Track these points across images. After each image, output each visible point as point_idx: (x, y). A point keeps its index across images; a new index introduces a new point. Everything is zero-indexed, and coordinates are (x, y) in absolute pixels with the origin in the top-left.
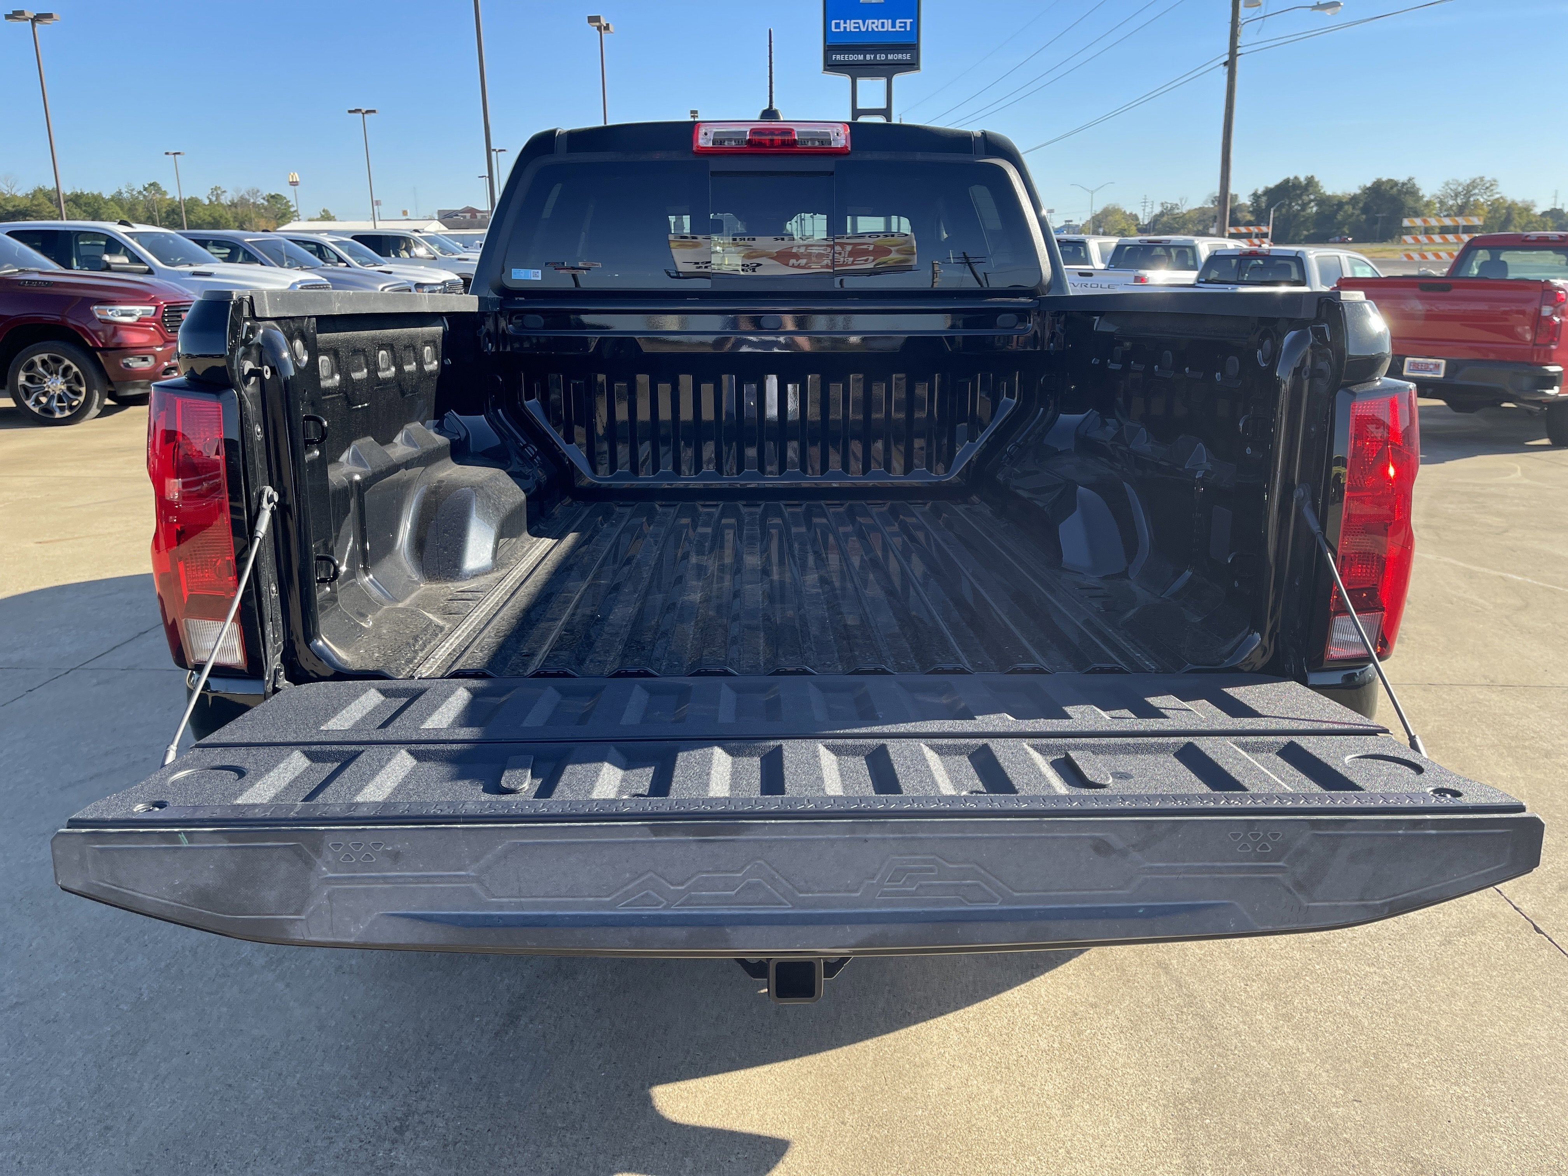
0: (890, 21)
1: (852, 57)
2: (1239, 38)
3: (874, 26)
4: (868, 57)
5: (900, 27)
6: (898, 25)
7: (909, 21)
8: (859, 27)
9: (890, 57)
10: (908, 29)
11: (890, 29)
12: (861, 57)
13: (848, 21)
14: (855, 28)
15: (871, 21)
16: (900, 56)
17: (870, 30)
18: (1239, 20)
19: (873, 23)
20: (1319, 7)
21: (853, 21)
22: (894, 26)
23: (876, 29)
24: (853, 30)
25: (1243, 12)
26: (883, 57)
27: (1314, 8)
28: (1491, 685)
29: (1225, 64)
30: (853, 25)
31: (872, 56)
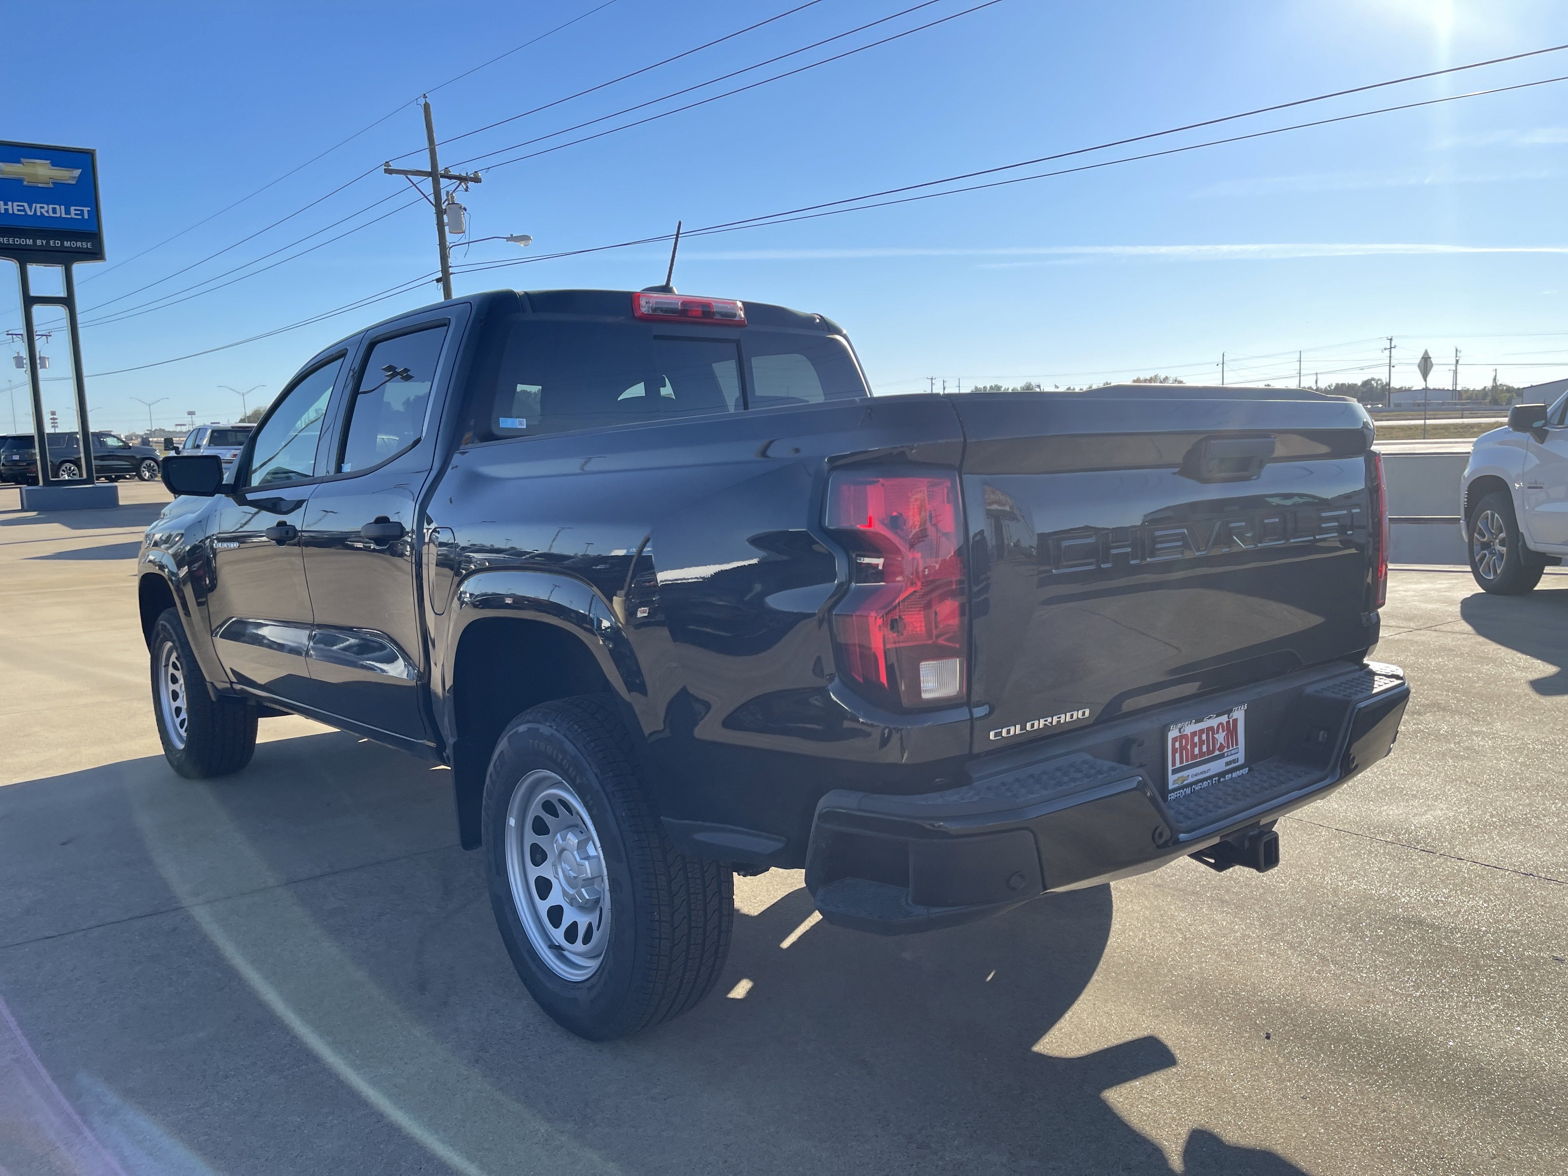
0: (63, 207)
1: (18, 241)
2: (450, 260)
3: (43, 210)
4: (39, 242)
5: (76, 214)
6: (73, 212)
7: (86, 209)
8: (24, 210)
9: (67, 244)
10: (86, 217)
11: (64, 215)
12: (30, 242)
13: (10, 203)
14: (19, 210)
15: (38, 206)
16: (79, 244)
17: (39, 214)
18: (448, 244)
19: (43, 208)
20: (512, 238)
21: (15, 204)
22: (68, 212)
23: (46, 214)
24: (16, 212)
25: (450, 238)
26: (58, 243)
27: (508, 239)
29: (438, 280)
30: (16, 208)
31: (44, 242)
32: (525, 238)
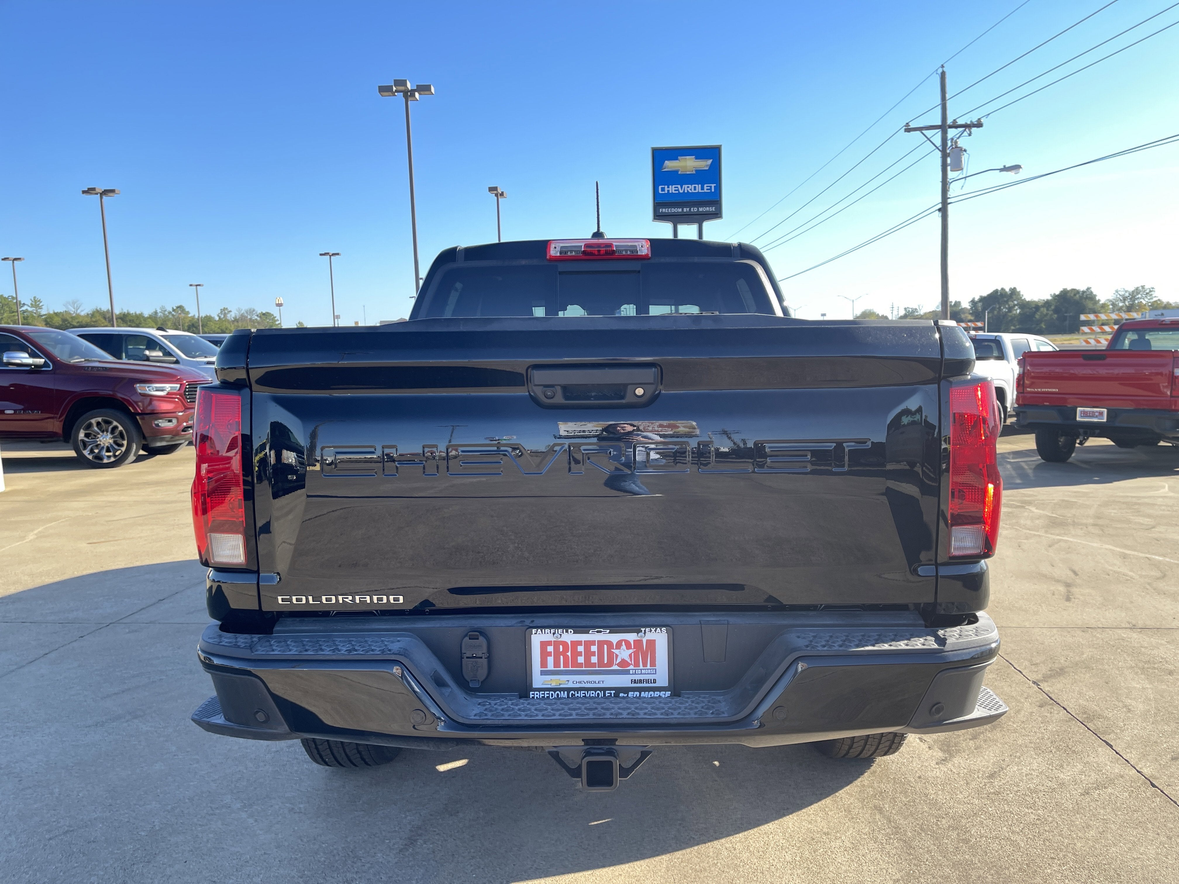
0: (700, 185)
1: (674, 210)
2: (949, 193)
3: (688, 189)
4: (685, 210)
5: (707, 189)
6: (705, 188)
7: (713, 185)
8: (678, 190)
9: (701, 209)
10: (713, 190)
11: (700, 191)
12: (680, 210)
13: (670, 186)
14: (675, 190)
15: (686, 186)
16: (708, 208)
17: (686, 191)
18: (948, 180)
19: (688, 187)
20: (1005, 169)
21: (674, 186)
22: (702, 189)
23: (690, 191)
24: (674, 192)
25: (951, 175)
26: (696, 209)
27: (1001, 170)
28: (1133, 628)
29: (939, 210)
30: (674, 189)
31: (688, 209)
32: (1016, 168)
